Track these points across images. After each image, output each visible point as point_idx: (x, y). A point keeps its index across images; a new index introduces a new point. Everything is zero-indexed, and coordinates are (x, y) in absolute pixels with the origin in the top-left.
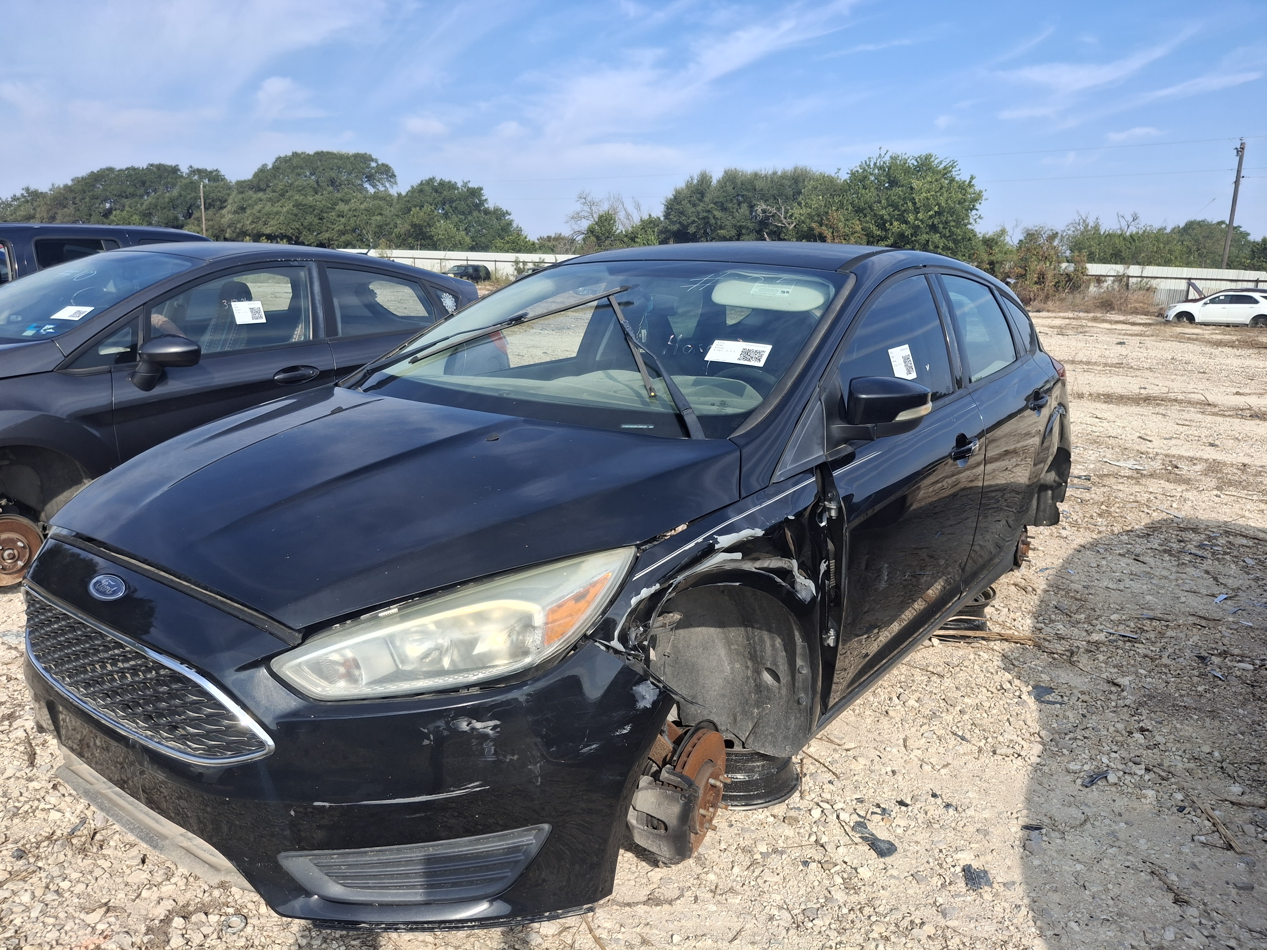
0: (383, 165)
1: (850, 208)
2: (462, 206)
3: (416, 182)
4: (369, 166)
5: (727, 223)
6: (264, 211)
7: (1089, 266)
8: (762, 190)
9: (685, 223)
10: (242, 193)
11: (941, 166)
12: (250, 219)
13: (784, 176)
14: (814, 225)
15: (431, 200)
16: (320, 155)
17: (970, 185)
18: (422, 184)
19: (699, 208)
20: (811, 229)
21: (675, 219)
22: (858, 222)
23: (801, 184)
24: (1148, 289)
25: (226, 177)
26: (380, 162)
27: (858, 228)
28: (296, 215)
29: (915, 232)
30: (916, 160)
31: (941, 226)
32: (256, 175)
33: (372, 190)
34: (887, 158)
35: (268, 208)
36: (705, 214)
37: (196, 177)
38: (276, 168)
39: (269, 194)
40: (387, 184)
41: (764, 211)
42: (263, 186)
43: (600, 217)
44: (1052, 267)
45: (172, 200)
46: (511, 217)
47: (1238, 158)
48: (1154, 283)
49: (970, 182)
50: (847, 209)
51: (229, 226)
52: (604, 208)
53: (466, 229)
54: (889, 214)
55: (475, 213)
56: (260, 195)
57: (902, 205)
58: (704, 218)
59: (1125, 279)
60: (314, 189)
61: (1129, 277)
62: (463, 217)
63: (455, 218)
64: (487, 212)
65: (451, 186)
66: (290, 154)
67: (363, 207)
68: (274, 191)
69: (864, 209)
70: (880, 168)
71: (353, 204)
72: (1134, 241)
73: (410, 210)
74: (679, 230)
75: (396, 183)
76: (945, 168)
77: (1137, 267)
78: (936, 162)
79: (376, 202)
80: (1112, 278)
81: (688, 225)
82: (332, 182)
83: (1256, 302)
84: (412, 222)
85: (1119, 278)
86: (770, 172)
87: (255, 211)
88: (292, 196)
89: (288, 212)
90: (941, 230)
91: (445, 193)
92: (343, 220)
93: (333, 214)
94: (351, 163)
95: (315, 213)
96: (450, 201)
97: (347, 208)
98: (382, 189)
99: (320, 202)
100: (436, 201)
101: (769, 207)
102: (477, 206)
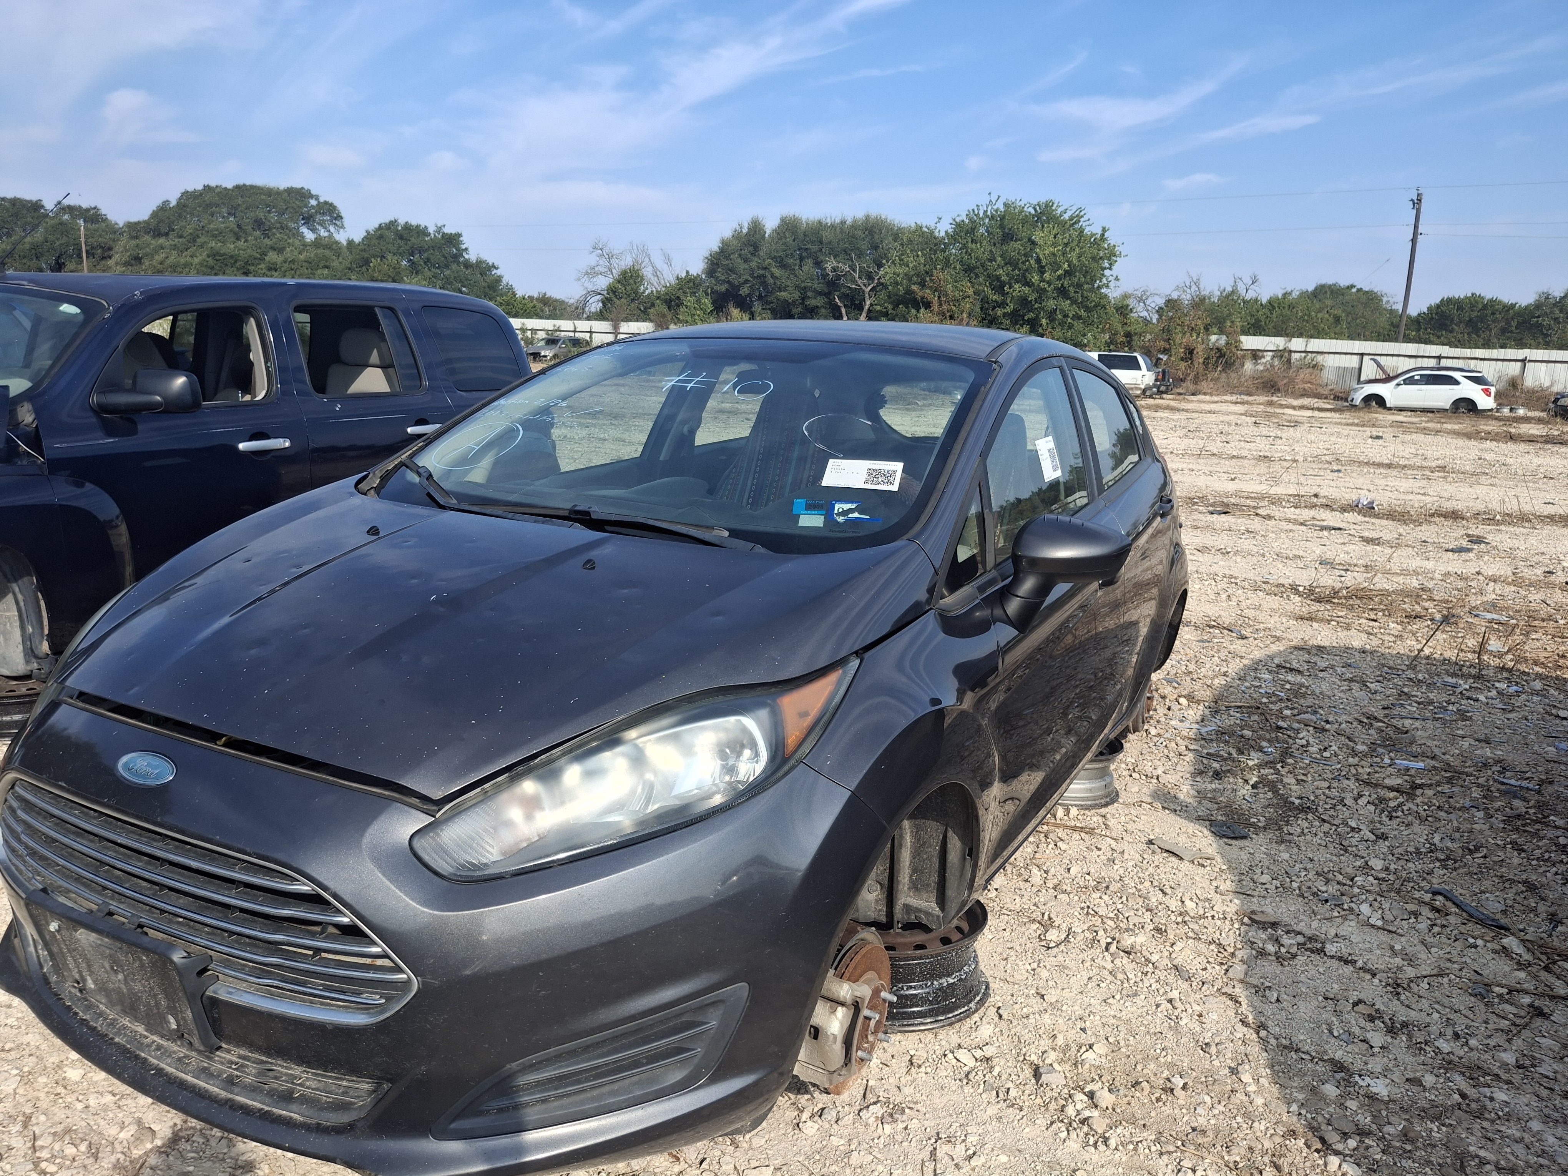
0: (326, 203)
1: (958, 266)
2: (437, 257)
4: (307, 205)
5: (789, 283)
7: (1243, 338)
8: (830, 243)
9: (736, 282)
10: (133, 237)
11: (1066, 216)
13: (855, 226)
14: (915, 288)
15: (394, 249)
17: (1103, 238)
18: (380, 227)
19: (754, 264)
20: (909, 292)
21: (723, 278)
22: (969, 284)
23: (876, 236)
24: (1314, 367)
25: (109, 217)
26: (322, 200)
27: (970, 292)
29: (1040, 297)
30: (1035, 209)
32: (154, 215)
33: (309, 236)
34: (999, 206)
35: (173, 258)
36: (761, 272)
37: (66, 217)
38: (182, 205)
39: (174, 240)
40: (332, 229)
41: (834, 269)
42: (164, 229)
43: (624, 273)
44: (1200, 339)
45: (34, 247)
46: (499, 272)
47: (1415, 211)
48: (1320, 358)
49: (1103, 235)
50: (955, 268)
52: (626, 262)
54: (1007, 275)
55: (454, 267)
56: (161, 240)
57: (1023, 263)
58: (759, 277)
59: (1286, 354)
60: (235, 233)
61: (1291, 351)
62: (438, 271)
63: (427, 273)
64: (467, 265)
65: (421, 232)
66: (200, 187)
67: (302, 257)
68: (180, 236)
69: (975, 268)
70: (992, 218)
71: (288, 253)
72: (1274, 308)
73: (367, 262)
75: (344, 227)
76: (1071, 218)
77: (1301, 339)
78: (1059, 212)
79: (320, 251)
80: (1271, 354)
81: (739, 285)
82: (259, 224)
83: (1457, 383)
84: (372, 277)
85: (1279, 354)
86: (838, 221)
88: (206, 243)
89: (199, 264)
90: (1072, 294)
91: (413, 240)
93: (262, 266)
94: (285, 201)
95: (237, 265)
96: (421, 250)
97: (281, 259)
98: (326, 234)
99: (244, 250)
100: (401, 250)
101: (840, 264)
102: (455, 257)
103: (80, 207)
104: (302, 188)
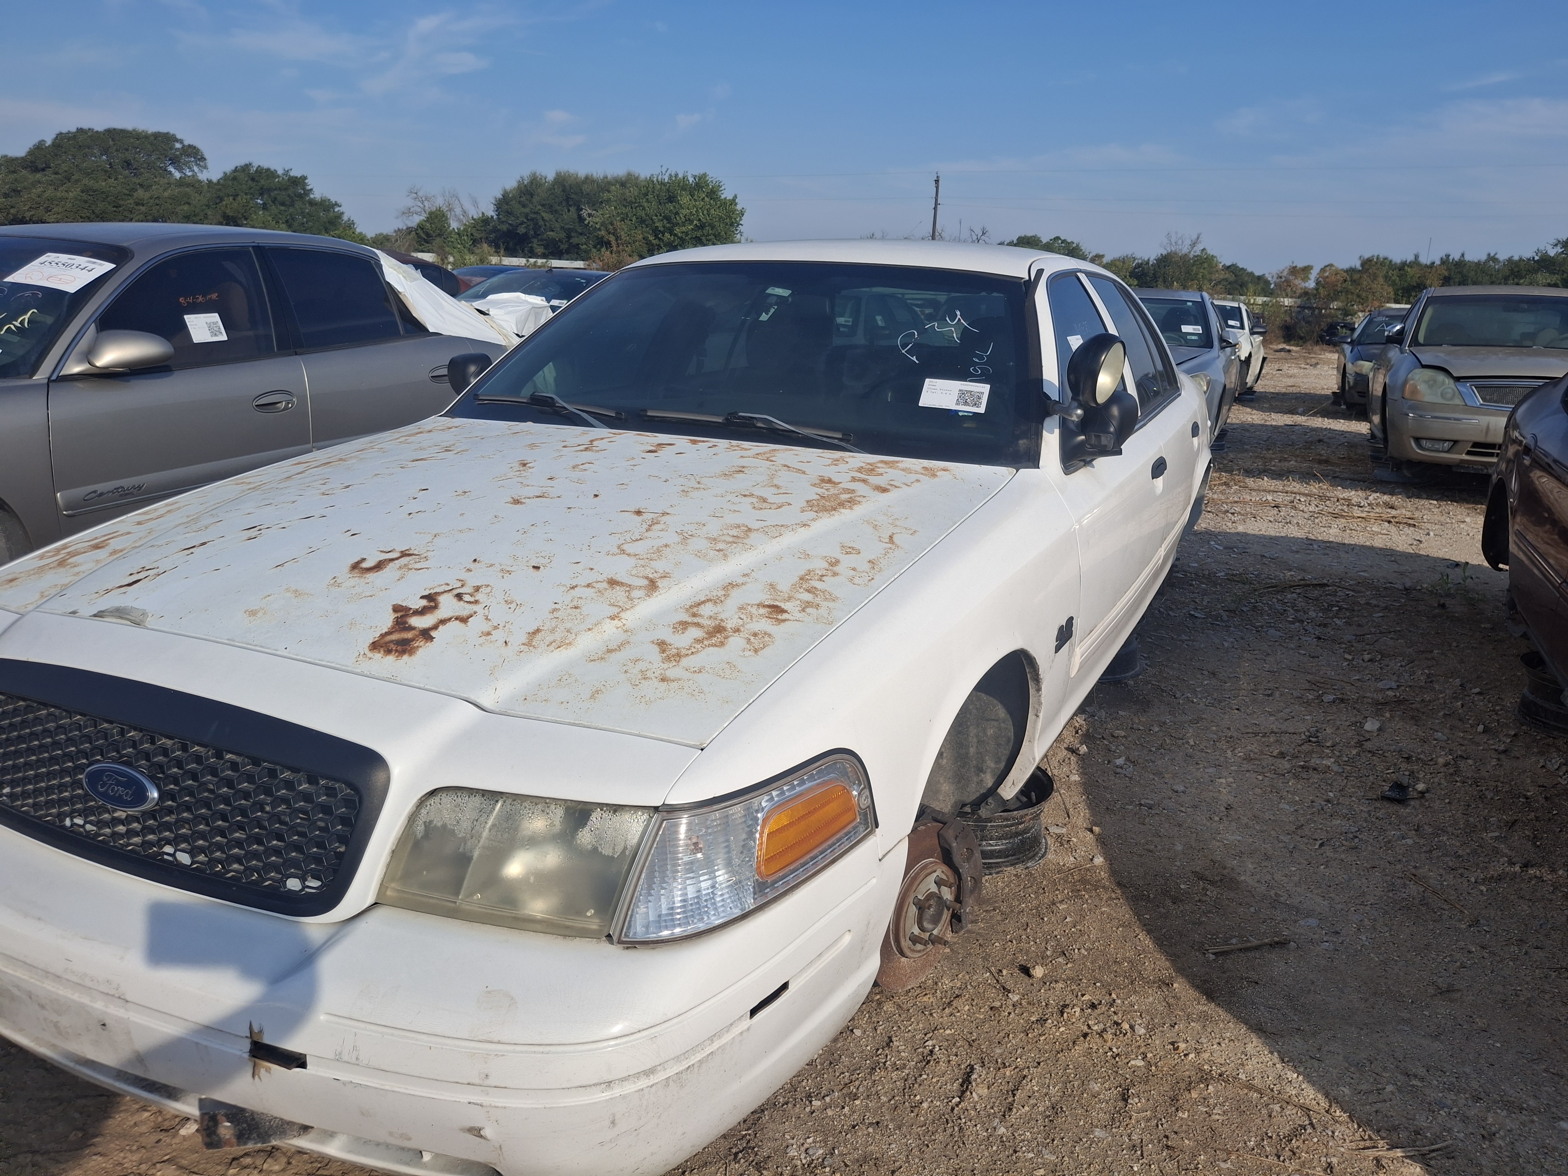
0: (189, 146)
1: (634, 219)
2: (283, 196)
3: (229, 168)
4: (171, 149)
5: (556, 225)
6: (46, 195)
8: (590, 193)
9: (514, 223)
10: (15, 172)
12: (29, 204)
13: (614, 181)
15: (246, 189)
18: (236, 170)
20: (603, 236)
21: (504, 219)
22: (640, 232)
26: (186, 143)
27: (641, 237)
28: (86, 202)
30: (694, 178)
31: (703, 238)
32: (31, 153)
33: (177, 175)
34: (667, 174)
35: (50, 192)
36: (535, 216)
38: (56, 145)
39: (51, 175)
40: (196, 169)
41: (590, 215)
42: (41, 165)
43: (431, 213)
46: (341, 209)
50: (632, 221)
52: (437, 203)
53: (287, 222)
54: (664, 226)
55: (298, 204)
56: (38, 176)
57: (674, 219)
58: (532, 219)
60: (106, 171)
62: (282, 208)
63: (274, 209)
64: (312, 203)
65: (270, 174)
66: (74, 130)
67: (166, 194)
68: (56, 173)
69: (646, 220)
71: (155, 191)
73: (222, 200)
74: (509, 230)
75: (205, 167)
76: (714, 187)
78: (708, 181)
79: (182, 189)
81: (517, 226)
82: (128, 164)
84: (225, 213)
86: (601, 176)
87: (33, 196)
88: (79, 180)
91: (263, 182)
92: (143, 209)
93: (131, 201)
94: (152, 143)
95: (108, 199)
96: (269, 190)
97: (147, 195)
98: (190, 174)
99: (114, 187)
100: (252, 190)
101: (594, 212)
102: (301, 196)
104: (168, 133)
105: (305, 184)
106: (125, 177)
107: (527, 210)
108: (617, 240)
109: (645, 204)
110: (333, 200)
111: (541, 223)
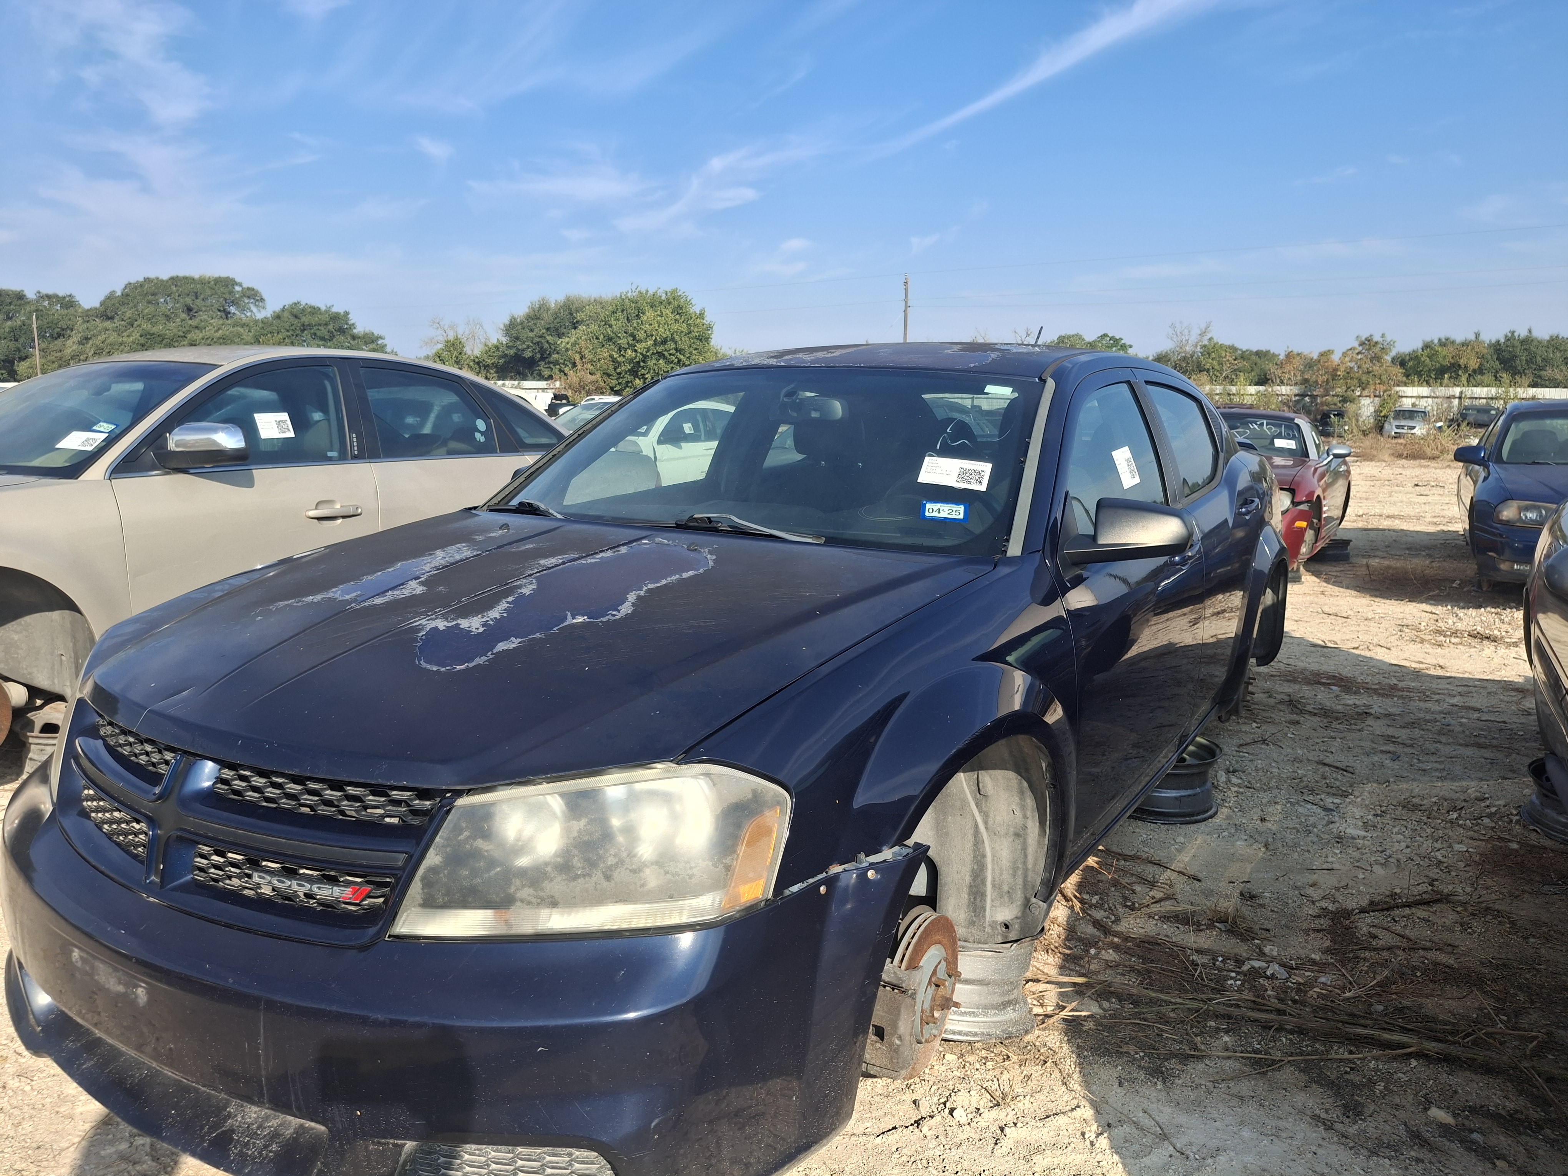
0: (248, 289)
2: (323, 332)
3: (277, 308)
4: (231, 293)
6: (108, 341)
9: (521, 348)
10: (88, 322)
16: (174, 280)
18: (283, 310)
19: (534, 333)
21: (511, 344)
22: (606, 350)
25: (79, 303)
26: (245, 286)
27: (606, 355)
28: (143, 345)
32: (102, 304)
34: (637, 293)
36: (540, 340)
37: (45, 303)
38: (125, 295)
39: (117, 322)
40: (254, 309)
42: (110, 314)
43: (450, 342)
45: (12, 330)
46: (385, 342)
50: (598, 339)
51: (72, 358)
52: (454, 334)
55: (339, 339)
56: (108, 324)
58: (538, 343)
60: (167, 316)
62: (321, 343)
64: (354, 337)
65: (315, 310)
66: (141, 279)
67: (218, 335)
68: (123, 320)
71: (208, 332)
74: (516, 355)
75: (264, 308)
79: (235, 329)
81: (524, 351)
82: (189, 310)
87: (98, 343)
88: (139, 326)
89: (133, 342)
94: (211, 288)
95: (164, 341)
96: (310, 326)
97: (201, 336)
98: (252, 314)
99: (170, 331)
100: (293, 328)
102: (342, 331)
103: (56, 296)
104: (228, 278)
105: (348, 319)
106: (183, 320)
107: (531, 334)
108: (581, 359)
109: (613, 323)
110: (376, 332)
111: (546, 346)
